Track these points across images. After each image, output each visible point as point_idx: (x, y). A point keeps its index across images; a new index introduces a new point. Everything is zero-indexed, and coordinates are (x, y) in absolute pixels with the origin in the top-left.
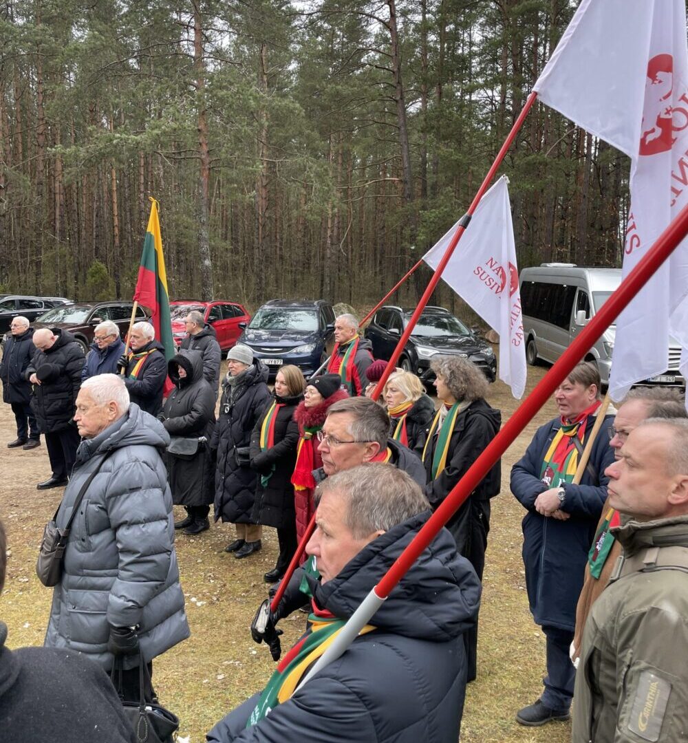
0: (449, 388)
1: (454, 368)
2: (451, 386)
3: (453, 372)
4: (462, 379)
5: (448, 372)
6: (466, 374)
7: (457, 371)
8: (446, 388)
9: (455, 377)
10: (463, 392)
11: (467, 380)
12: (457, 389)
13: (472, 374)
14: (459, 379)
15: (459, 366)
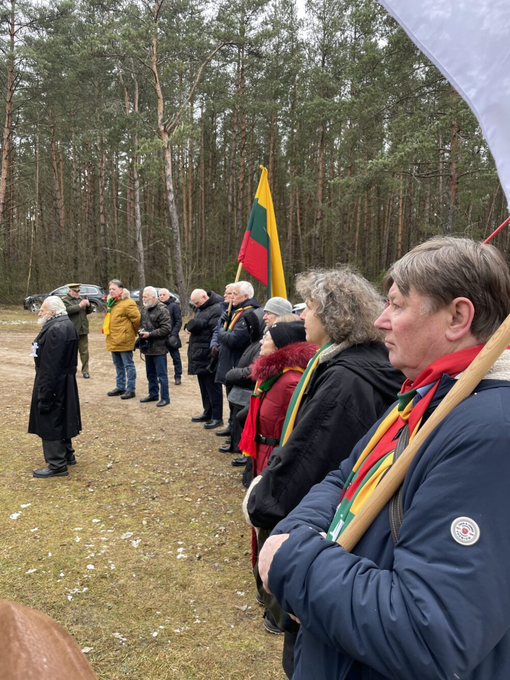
0: (324, 323)
1: (333, 288)
2: (327, 319)
3: (331, 296)
4: (346, 307)
5: (323, 296)
6: (353, 299)
7: (338, 294)
8: (318, 322)
9: (334, 304)
10: (347, 330)
11: (356, 308)
12: (337, 324)
13: (365, 299)
14: (342, 307)
15: (342, 286)
